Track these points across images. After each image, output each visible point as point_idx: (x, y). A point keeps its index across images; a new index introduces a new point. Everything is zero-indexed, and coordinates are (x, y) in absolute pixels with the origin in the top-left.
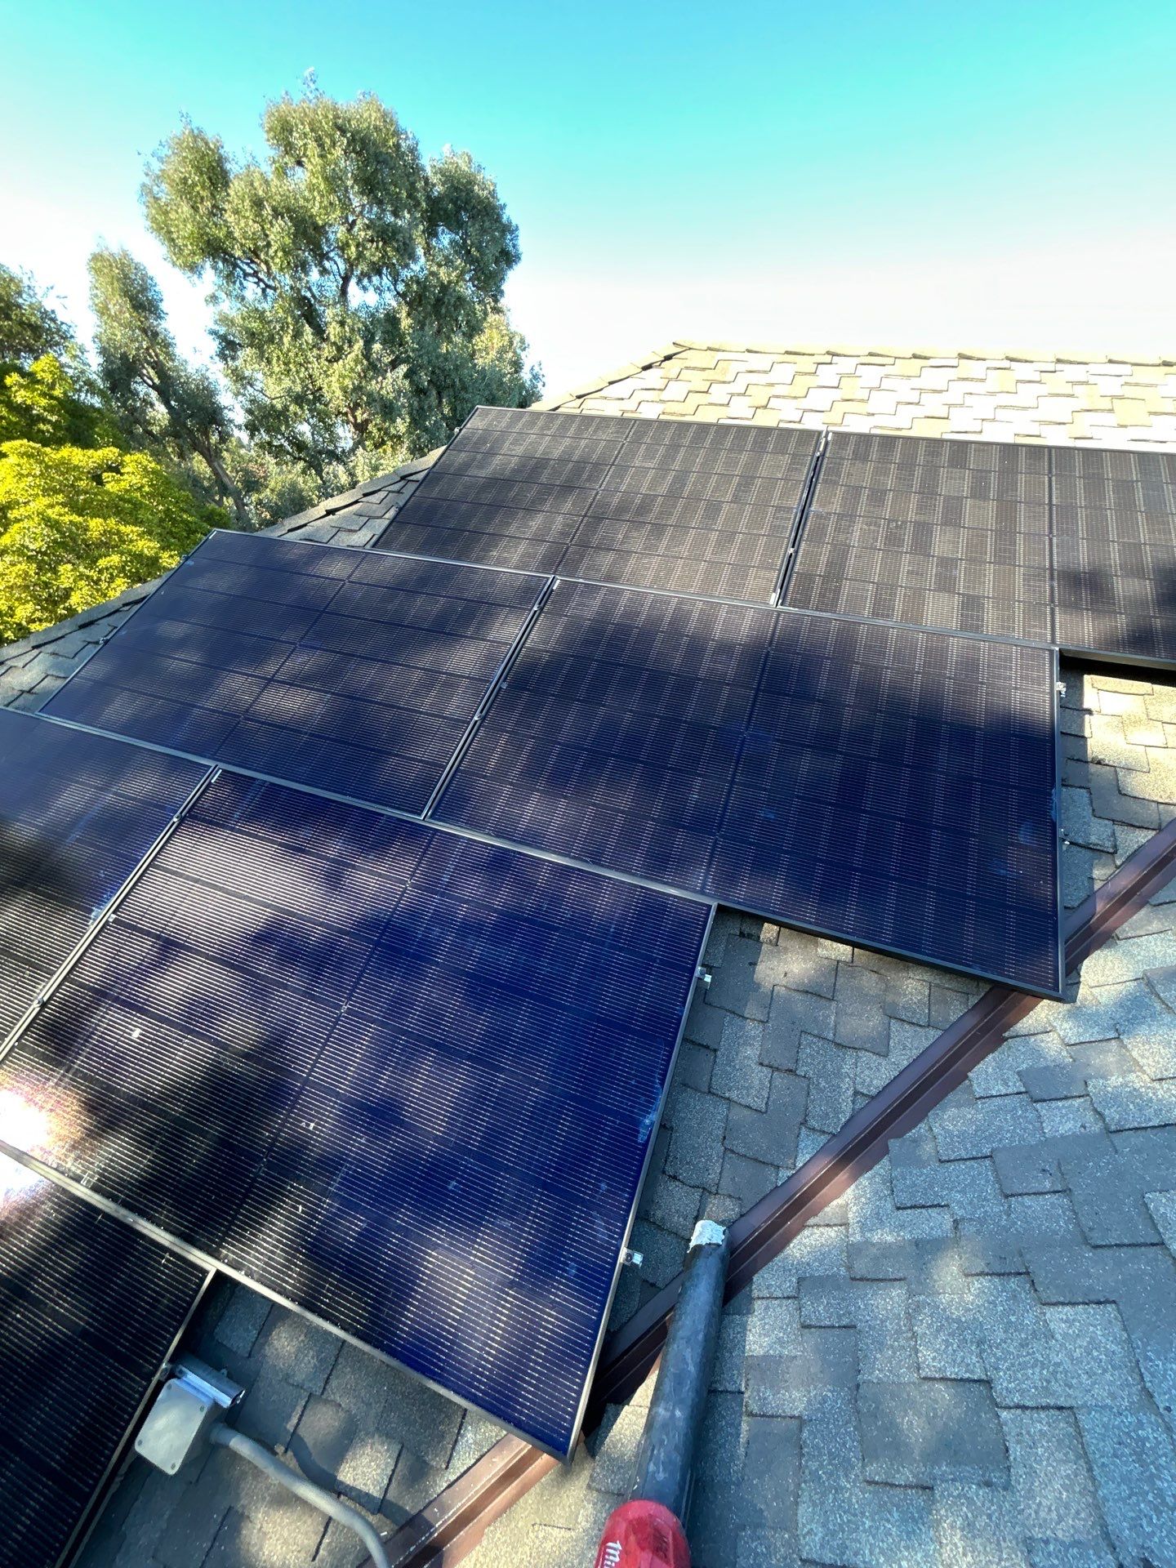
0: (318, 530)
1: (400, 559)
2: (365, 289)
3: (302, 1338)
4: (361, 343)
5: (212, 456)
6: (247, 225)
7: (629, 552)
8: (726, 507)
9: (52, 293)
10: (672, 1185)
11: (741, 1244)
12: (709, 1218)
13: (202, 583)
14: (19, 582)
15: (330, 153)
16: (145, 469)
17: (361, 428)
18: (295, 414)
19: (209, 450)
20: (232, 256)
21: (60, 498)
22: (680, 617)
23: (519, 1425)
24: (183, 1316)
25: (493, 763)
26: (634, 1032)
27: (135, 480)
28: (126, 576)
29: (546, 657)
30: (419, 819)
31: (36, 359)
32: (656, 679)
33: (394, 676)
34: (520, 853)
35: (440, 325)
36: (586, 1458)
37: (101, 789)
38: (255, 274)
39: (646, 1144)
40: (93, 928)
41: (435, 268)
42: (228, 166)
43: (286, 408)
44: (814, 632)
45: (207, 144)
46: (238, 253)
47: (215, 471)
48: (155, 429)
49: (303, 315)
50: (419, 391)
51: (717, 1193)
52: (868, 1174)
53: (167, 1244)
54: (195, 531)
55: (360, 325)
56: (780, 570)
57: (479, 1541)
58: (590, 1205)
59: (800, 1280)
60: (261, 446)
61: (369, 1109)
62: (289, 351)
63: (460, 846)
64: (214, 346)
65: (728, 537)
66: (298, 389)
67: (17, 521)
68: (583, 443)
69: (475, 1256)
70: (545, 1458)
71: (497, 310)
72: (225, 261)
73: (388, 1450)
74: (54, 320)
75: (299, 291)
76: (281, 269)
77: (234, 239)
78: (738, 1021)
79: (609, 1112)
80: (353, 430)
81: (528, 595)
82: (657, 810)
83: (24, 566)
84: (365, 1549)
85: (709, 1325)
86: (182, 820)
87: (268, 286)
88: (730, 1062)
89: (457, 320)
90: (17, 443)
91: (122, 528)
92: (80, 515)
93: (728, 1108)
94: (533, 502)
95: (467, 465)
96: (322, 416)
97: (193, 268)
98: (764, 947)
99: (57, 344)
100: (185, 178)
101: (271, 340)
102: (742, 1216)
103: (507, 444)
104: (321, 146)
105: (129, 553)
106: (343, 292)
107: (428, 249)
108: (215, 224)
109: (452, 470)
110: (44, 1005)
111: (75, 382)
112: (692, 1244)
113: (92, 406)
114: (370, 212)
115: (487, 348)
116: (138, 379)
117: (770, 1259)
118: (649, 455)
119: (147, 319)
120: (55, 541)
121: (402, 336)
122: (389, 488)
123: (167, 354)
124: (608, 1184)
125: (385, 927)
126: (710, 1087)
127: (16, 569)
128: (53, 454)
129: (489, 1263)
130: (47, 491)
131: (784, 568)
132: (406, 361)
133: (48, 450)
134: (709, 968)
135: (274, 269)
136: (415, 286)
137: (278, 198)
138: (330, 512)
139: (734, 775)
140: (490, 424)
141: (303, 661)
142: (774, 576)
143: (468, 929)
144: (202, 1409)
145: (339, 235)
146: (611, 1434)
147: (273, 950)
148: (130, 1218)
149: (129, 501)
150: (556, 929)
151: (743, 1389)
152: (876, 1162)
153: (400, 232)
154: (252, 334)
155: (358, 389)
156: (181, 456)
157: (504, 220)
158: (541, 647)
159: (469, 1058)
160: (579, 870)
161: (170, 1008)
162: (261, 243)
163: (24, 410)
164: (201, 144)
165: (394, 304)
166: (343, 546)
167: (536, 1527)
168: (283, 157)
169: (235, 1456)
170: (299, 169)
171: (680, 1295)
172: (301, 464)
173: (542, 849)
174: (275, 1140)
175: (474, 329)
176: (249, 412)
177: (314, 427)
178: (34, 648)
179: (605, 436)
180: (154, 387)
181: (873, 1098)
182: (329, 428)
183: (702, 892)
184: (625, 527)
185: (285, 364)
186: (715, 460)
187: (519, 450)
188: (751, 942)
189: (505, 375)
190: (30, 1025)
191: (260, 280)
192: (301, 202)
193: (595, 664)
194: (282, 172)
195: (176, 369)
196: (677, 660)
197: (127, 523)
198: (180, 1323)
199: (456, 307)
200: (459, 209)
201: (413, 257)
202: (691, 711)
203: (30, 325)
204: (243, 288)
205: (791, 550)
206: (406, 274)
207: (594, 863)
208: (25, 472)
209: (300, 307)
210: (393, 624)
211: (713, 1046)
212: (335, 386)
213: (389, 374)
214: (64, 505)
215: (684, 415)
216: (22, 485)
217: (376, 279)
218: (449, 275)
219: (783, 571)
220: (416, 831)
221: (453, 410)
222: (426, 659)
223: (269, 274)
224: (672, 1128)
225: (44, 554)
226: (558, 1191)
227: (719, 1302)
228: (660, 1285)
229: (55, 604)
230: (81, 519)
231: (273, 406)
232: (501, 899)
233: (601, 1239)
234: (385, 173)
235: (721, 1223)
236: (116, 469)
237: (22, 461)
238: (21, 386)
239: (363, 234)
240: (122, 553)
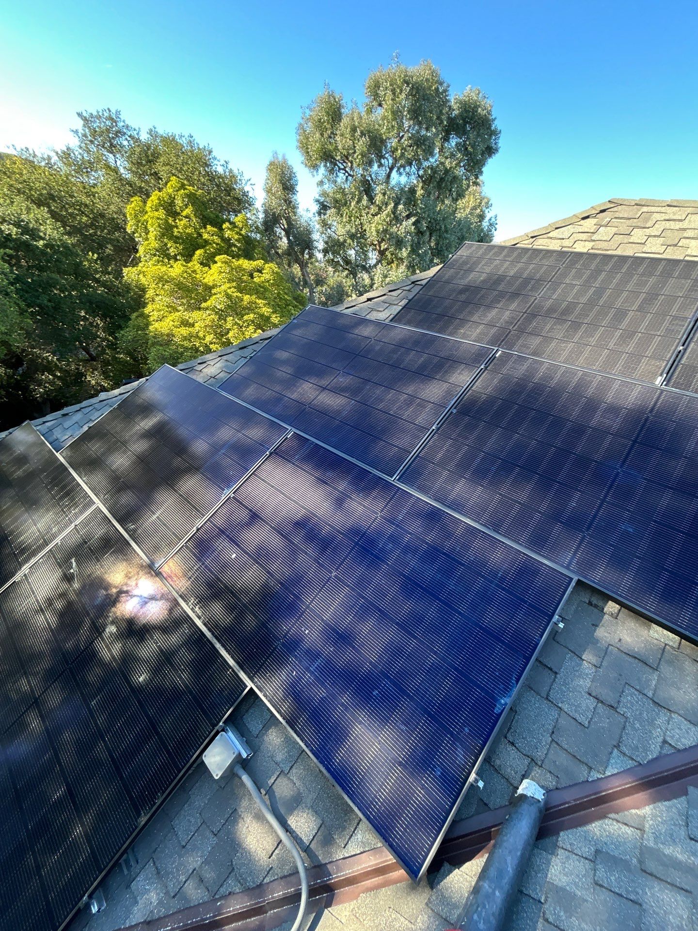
0: (361, 309)
1: (406, 329)
2: (400, 174)
3: (282, 739)
4: (393, 205)
5: (303, 265)
6: (346, 142)
7: (552, 338)
8: (631, 314)
9: (249, 183)
10: (510, 748)
11: (555, 807)
12: (532, 779)
13: (298, 332)
14: (210, 324)
15: (398, 98)
16: (273, 271)
17: (382, 253)
18: (350, 244)
19: (303, 262)
20: (335, 159)
21: (234, 284)
22: (582, 384)
23: (391, 846)
24: (233, 704)
25: (440, 455)
26: (503, 642)
27: (267, 277)
28: (254, 325)
29: (484, 397)
30: (390, 480)
31: (236, 216)
32: (558, 423)
33: (391, 394)
34: (447, 513)
35: (439, 194)
36: (426, 886)
37: (238, 431)
38: (344, 169)
39: (500, 715)
40: (223, 498)
41: (443, 160)
42: (343, 110)
43: (345, 241)
44: (690, 408)
45: (335, 99)
46: (338, 158)
47: (303, 275)
48: (280, 251)
49: (364, 190)
50: (419, 233)
51: (541, 766)
52: (666, 803)
53: (231, 665)
54: (289, 305)
55: (394, 195)
56: (668, 361)
57: (356, 898)
58: (455, 738)
59: (597, 852)
60: (328, 261)
61: (337, 633)
62: (353, 210)
63: (412, 500)
64: (315, 208)
65: (629, 335)
66: (353, 231)
67: (215, 294)
68: (532, 266)
69: (382, 738)
70: (401, 873)
71: (476, 184)
72: (331, 162)
73: (315, 821)
74: (247, 196)
75: (365, 176)
76: (359, 165)
77: (338, 150)
78: (577, 660)
79: (479, 686)
80: (377, 254)
81: (479, 358)
82: (544, 507)
83: (213, 316)
84: (297, 868)
85: (524, 849)
86: (271, 454)
87: (350, 175)
88: (565, 684)
89: (450, 190)
90: (222, 256)
91: (257, 301)
92: (241, 293)
93: (559, 715)
94: (492, 301)
95: (452, 278)
96: (362, 246)
97: (315, 167)
98: (606, 617)
99: (247, 208)
100: (320, 119)
101: (345, 204)
102: (557, 789)
103: (480, 266)
104: (394, 94)
105: (258, 313)
106: (389, 176)
107: (441, 150)
108: (330, 143)
109: (443, 279)
110: (198, 530)
111: (251, 227)
112: (520, 791)
113: (255, 239)
114: (413, 129)
115: (464, 208)
116: (278, 226)
117: (576, 826)
118: (579, 275)
119: (288, 194)
120: (228, 305)
121: (415, 201)
122: (404, 288)
123: (294, 212)
124: (470, 730)
125: (363, 536)
126: (548, 695)
127: (209, 317)
128: (236, 263)
129: (389, 745)
130: (230, 281)
131: (672, 360)
132: (415, 215)
133: (234, 260)
134: (563, 620)
135: (355, 165)
136: (429, 172)
137: (365, 125)
138: (369, 300)
139: (606, 496)
140: (471, 253)
141: (344, 380)
142: (663, 365)
143: (407, 549)
144: (234, 753)
145: (393, 144)
146: (445, 881)
147: (303, 533)
148: (218, 646)
149: (262, 287)
150: (463, 565)
151: (542, 901)
152: (675, 797)
153: (428, 139)
154: (336, 201)
155: (385, 231)
156: (289, 265)
157: (493, 128)
158: (481, 391)
159: (397, 624)
160: (483, 532)
161: (250, 549)
162: (351, 152)
163: (227, 241)
164: (332, 99)
165: (415, 182)
166: (373, 318)
167: (391, 910)
168: (372, 102)
169: (243, 784)
170: (379, 108)
171: (507, 820)
172: (346, 272)
173: (462, 514)
174: (288, 632)
175: (460, 195)
176: (326, 243)
177: (357, 252)
178: (220, 356)
179: (550, 262)
180: (284, 230)
181: (679, 751)
182: (365, 253)
183: (567, 568)
184: (552, 321)
185: (349, 217)
186: (628, 282)
187: (488, 270)
188: (596, 610)
189: (472, 224)
190: (191, 538)
191: (346, 172)
192: (377, 127)
193: (516, 407)
194: (370, 111)
195: (296, 220)
196: (576, 412)
197: (259, 298)
198: (231, 706)
199: (451, 182)
200: (465, 123)
201: (432, 154)
202: (580, 448)
203: (238, 199)
204: (337, 176)
205: (681, 348)
206: (426, 164)
207: (494, 530)
208: (222, 271)
209: (363, 186)
210: (394, 366)
211: (555, 669)
212: (373, 229)
213: (404, 223)
214: (235, 288)
215: (608, 250)
216: (220, 277)
217: (407, 169)
218: (451, 163)
219: (671, 362)
220: (388, 486)
221: (437, 244)
222: (410, 389)
223: (351, 168)
224: (516, 712)
225: (222, 311)
226: (437, 721)
227: (534, 838)
228: (491, 806)
229: (222, 336)
230: (241, 295)
231: (338, 239)
232: (430, 538)
233: (459, 762)
234: (426, 106)
235: (542, 787)
236: (260, 271)
237: (223, 265)
238: (229, 229)
239: (406, 142)
240: (255, 314)
